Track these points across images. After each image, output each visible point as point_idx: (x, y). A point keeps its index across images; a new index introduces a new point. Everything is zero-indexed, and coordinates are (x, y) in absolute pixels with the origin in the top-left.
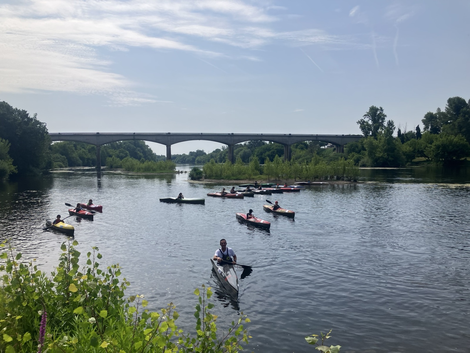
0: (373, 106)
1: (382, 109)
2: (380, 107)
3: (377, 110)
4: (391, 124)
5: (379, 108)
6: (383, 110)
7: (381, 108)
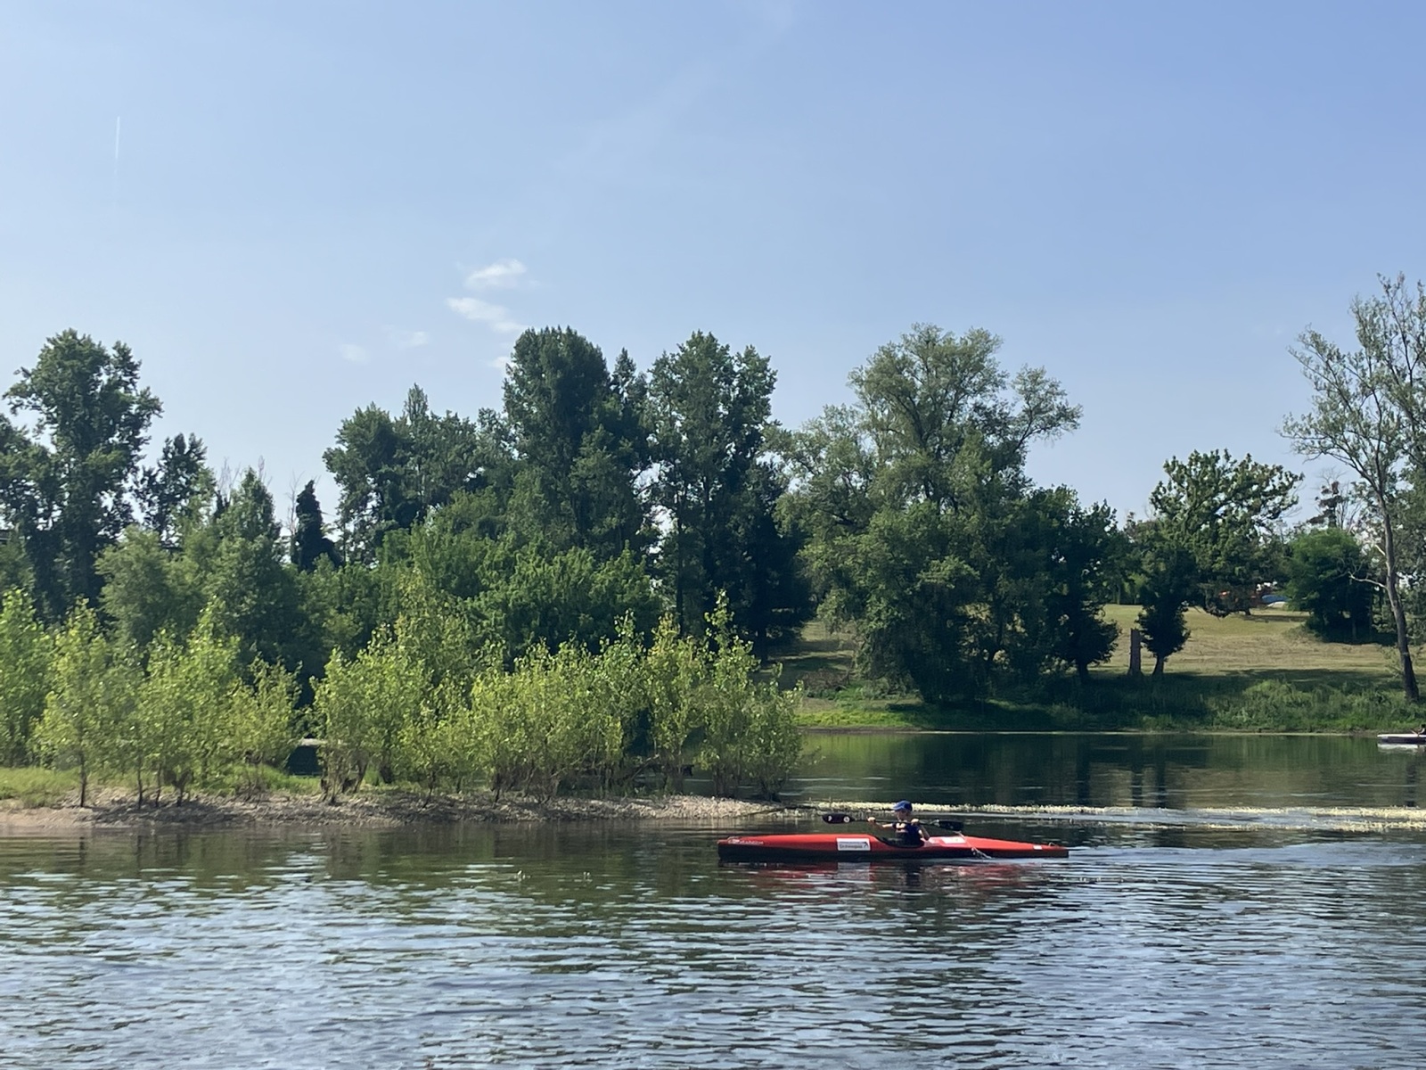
0: (74, 335)
1: (126, 362)
2: (117, 347)
3: (99, 358)
4: (183, 458)
5: (111, 353)
6: (135, 367)
7: (124, 353)
